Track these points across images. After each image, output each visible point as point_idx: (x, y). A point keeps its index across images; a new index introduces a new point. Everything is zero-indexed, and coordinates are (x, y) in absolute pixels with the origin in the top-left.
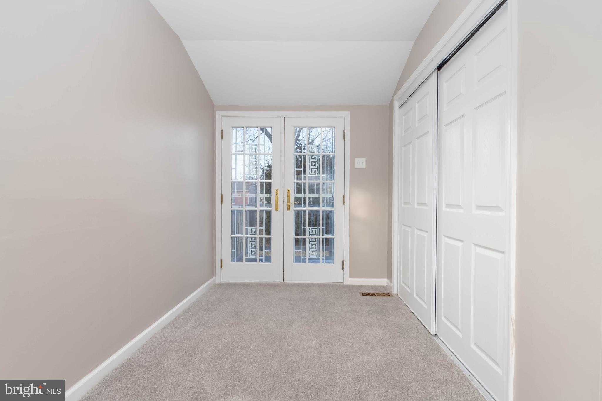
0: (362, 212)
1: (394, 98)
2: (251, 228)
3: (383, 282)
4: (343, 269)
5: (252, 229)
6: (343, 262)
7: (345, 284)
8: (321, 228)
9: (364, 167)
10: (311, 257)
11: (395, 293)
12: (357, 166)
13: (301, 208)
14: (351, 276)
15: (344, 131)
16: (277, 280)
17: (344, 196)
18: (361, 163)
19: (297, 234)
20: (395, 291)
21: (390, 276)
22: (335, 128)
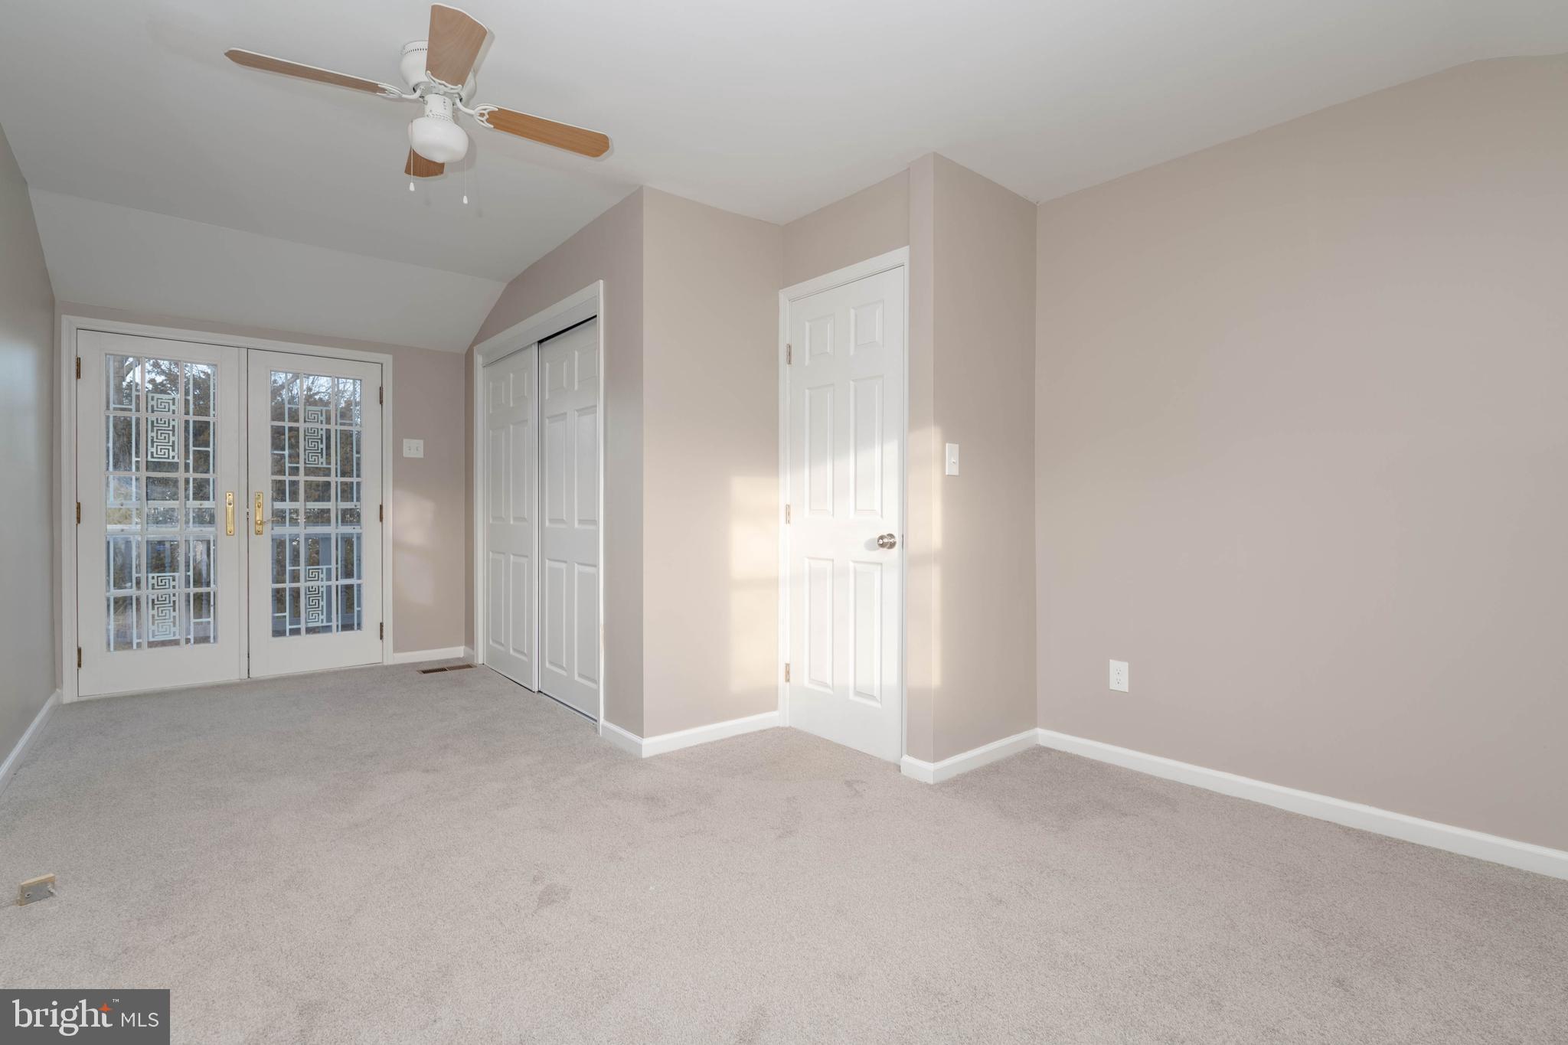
0: (416, 537)
1: (475, 348)
2: (156, 575)
3: (458, 652)
4: (381, 637)
5: (158, 577)
6: (382, 625)
7: (385, 664)
8: (333, 566)
9: (420, 455)
10: (310, 625)
11: (480, 662)
12: (407, 453)
13: (287, 530)
14: (397, 648)
15: (381, 389)
16: (233, 673)
17: (381, 507)
18: (414, 449)
19: (276, 580)
20: (480, 659)
21: (470, 641)
22: (363, 381)
